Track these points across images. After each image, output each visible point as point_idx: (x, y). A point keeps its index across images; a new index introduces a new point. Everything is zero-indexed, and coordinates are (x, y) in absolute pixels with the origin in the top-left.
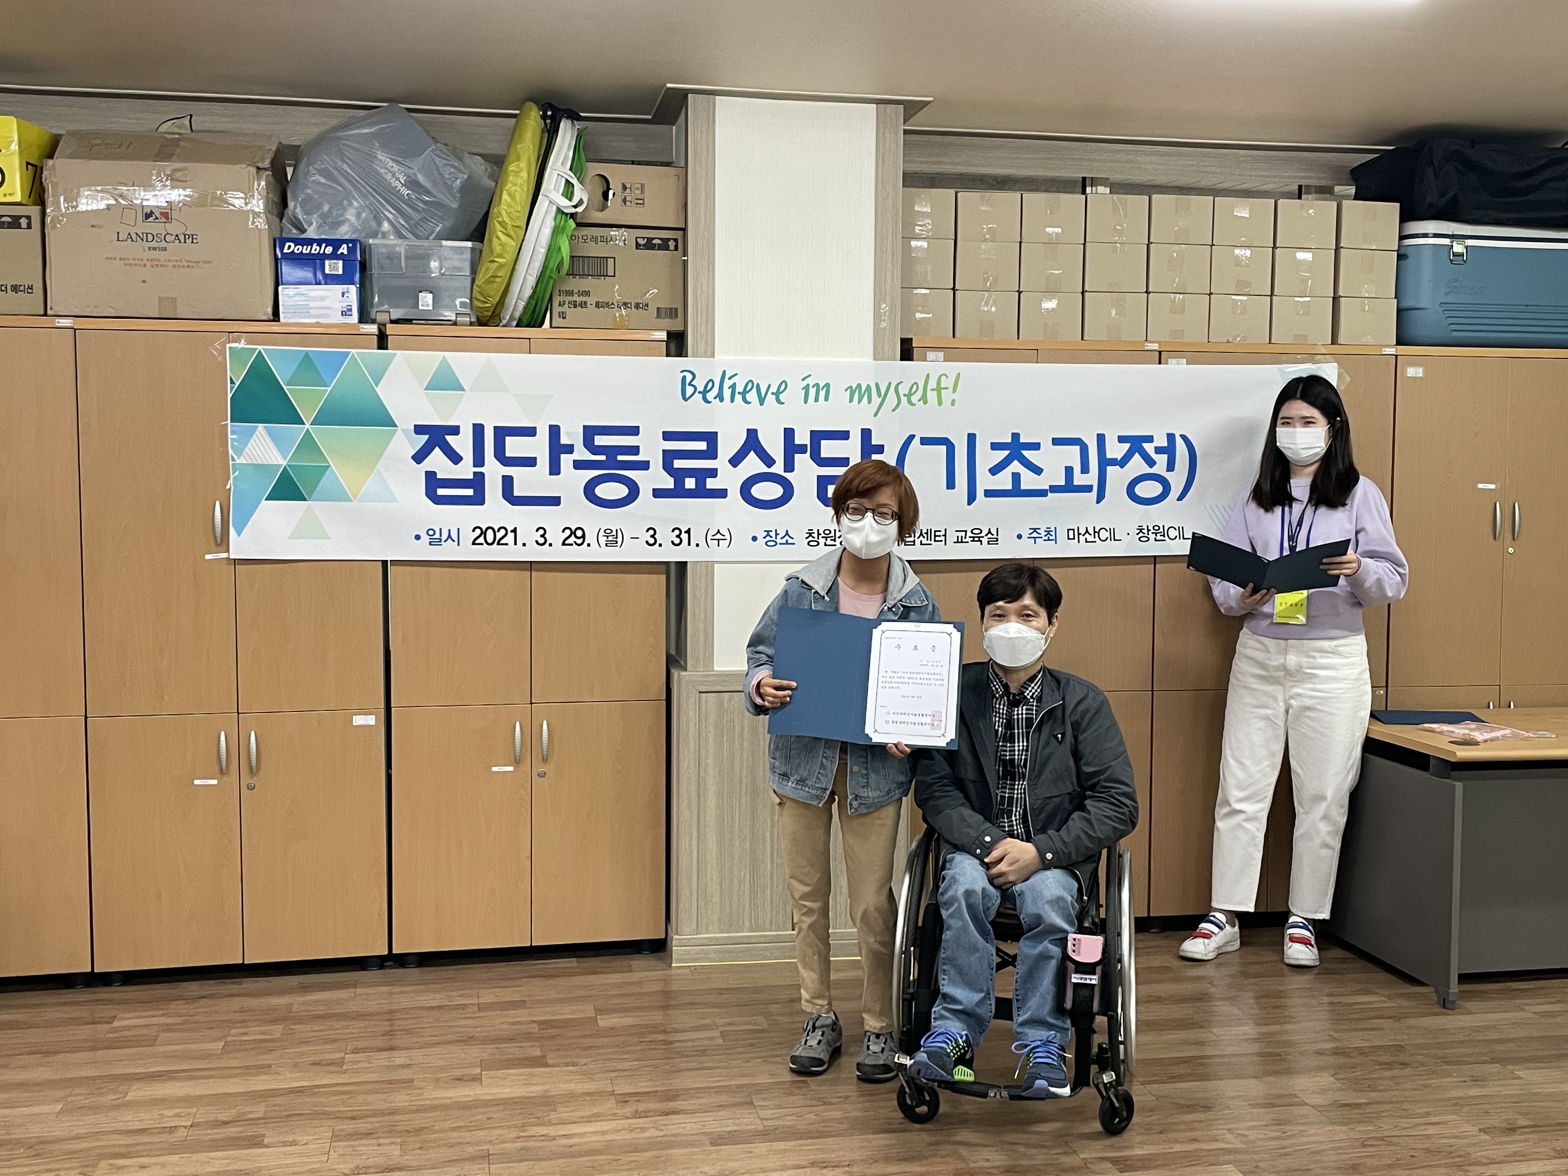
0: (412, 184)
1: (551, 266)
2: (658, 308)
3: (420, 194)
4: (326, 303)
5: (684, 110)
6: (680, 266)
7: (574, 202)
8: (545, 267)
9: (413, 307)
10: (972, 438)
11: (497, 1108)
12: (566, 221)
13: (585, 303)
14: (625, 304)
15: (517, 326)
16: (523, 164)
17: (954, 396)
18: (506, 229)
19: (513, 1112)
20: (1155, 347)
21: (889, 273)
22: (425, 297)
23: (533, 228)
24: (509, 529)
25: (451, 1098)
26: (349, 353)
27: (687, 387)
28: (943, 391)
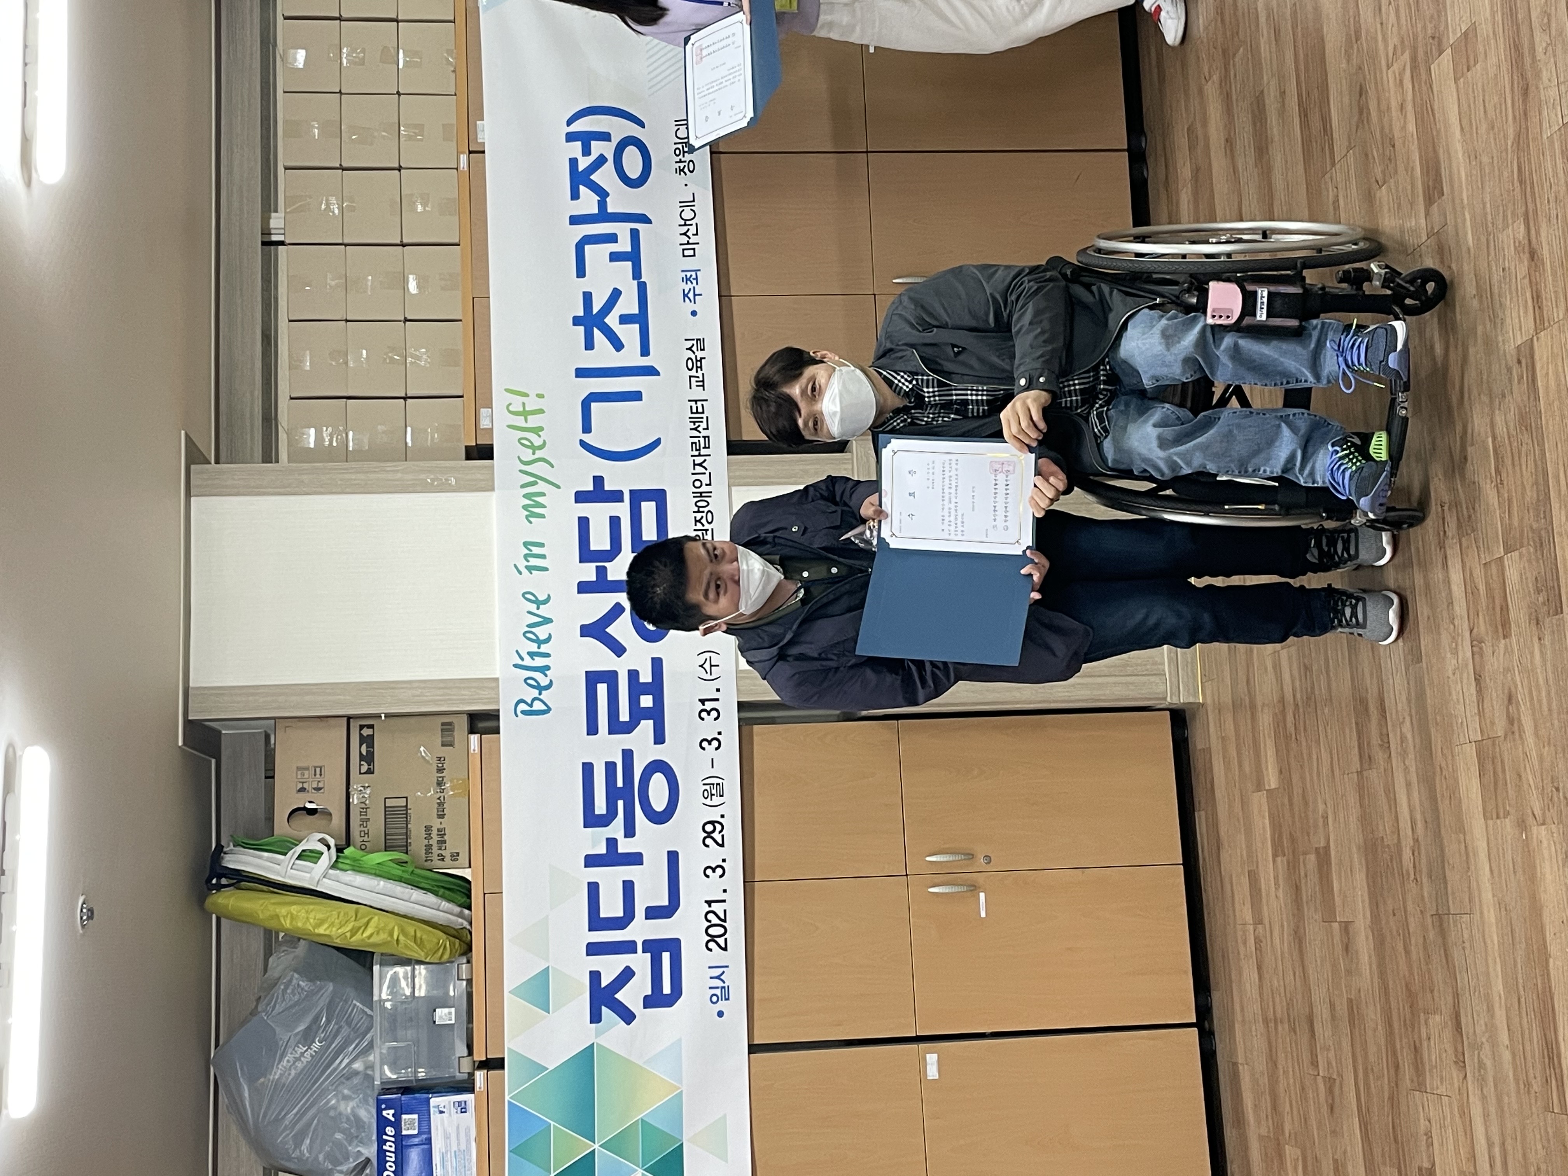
0: (307, 1038)
1: (399, 873)
2: (443, 745)
3: (320, 1027)
4: (452, 1131)
5: (207, 723)
6: (392, 721)
7: (324, 849)
8: (400, 880)
9: (453, 1031)
10: (581, 373)
11: (1381, 906)
12: (346, 858)
13: (438, 830)
14: (439, 784)
15: (469, 908)
16: (283, 911)
17: (533, 395)
18: (360, 928)
19: (1385, 887)
20: (464, 158)
21: (390, 476)
22: (441, 1017)
23: (357, 896)
24: (707, 908)
25: (1370, 957)
26: (509, 1102)
27: (534, 708)
28: (527, 409)
